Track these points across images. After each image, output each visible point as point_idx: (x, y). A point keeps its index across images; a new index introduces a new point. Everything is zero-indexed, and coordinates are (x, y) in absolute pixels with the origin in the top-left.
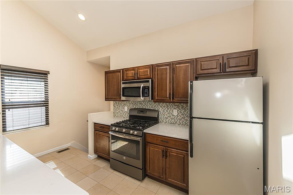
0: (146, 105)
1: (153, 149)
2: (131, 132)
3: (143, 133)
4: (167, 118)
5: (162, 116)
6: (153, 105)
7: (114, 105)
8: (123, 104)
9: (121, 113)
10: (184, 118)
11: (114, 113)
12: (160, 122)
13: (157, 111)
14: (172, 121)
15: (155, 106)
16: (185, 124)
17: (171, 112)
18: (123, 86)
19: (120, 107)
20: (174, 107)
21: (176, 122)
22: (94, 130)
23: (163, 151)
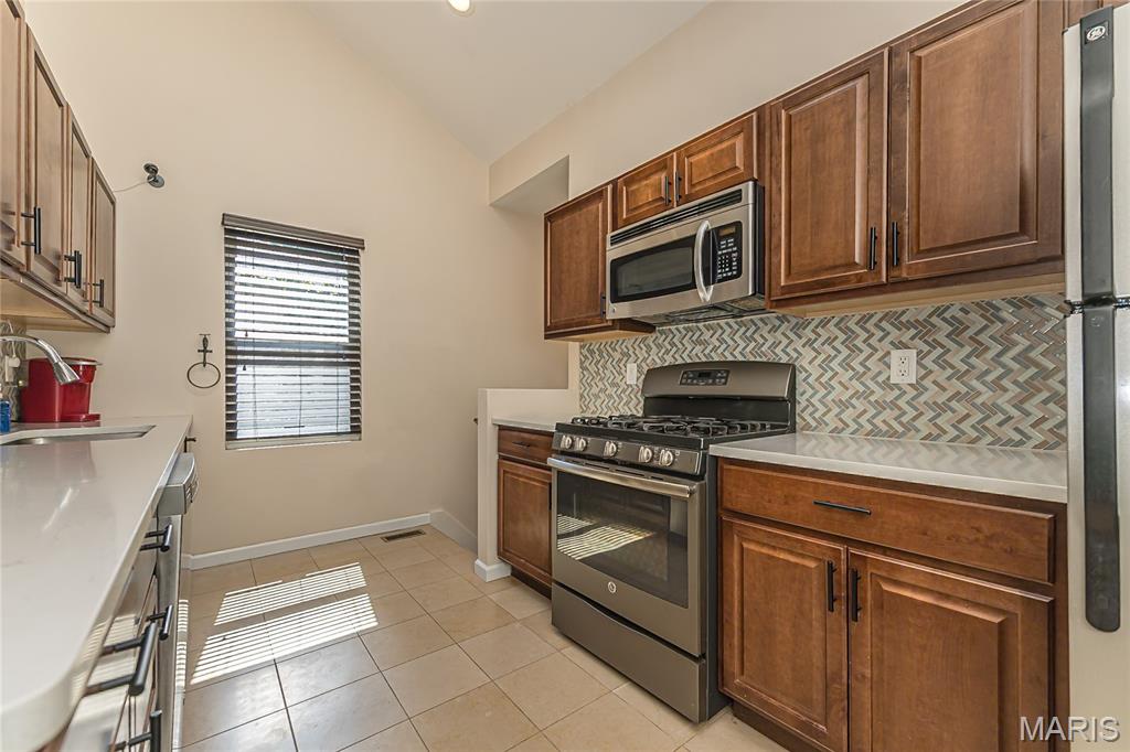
0: (724, 346)
1: (765, 550)
2: (645, 453)
3: (704, 455)
4: (844, 405)
5: (819, 396)
6: (761, 341)
7: (582, 363)
8: (617, 356)
9: (610, 396)
10: (969, 396)
11: (582, 396)
12: (802, 429)
13: (787, 365)
14: (881, 417)
15: (776, 344)
16: (975, 434)
17: (875, 370)
18: (614, 252)
19: (604, 367)
20: (895, 333)
21: (908, 427)
22: (497, 457)
23: (831, 569)
